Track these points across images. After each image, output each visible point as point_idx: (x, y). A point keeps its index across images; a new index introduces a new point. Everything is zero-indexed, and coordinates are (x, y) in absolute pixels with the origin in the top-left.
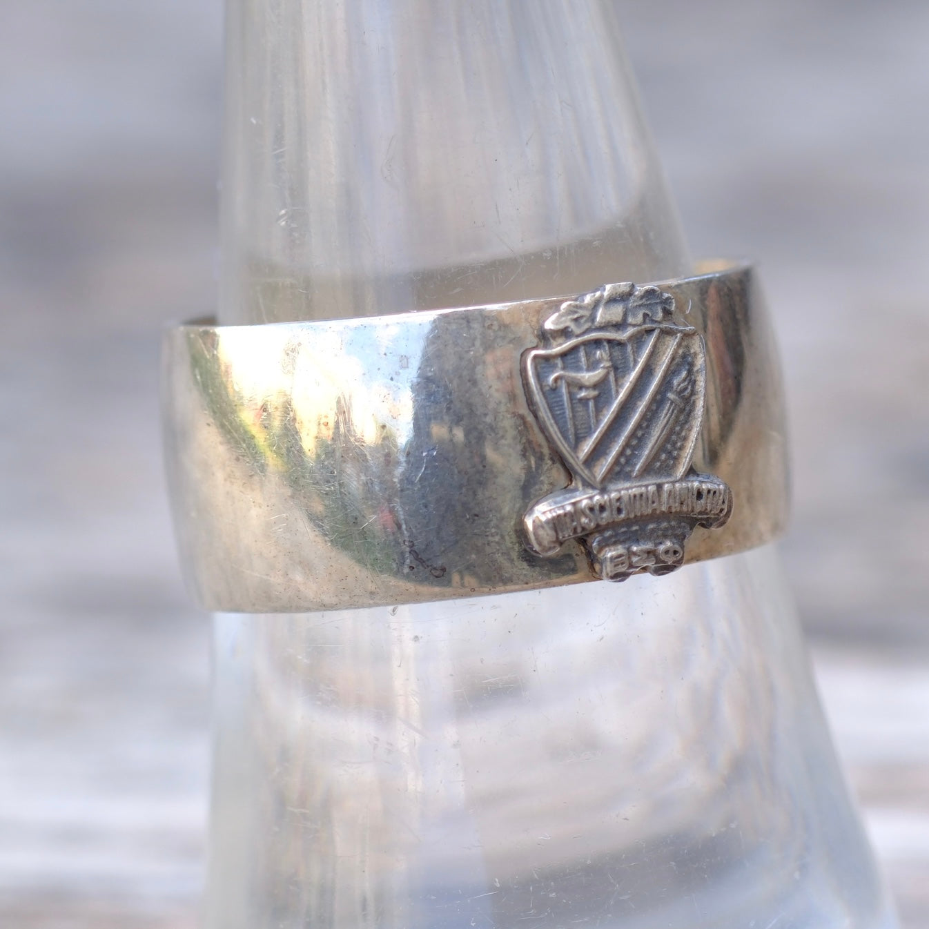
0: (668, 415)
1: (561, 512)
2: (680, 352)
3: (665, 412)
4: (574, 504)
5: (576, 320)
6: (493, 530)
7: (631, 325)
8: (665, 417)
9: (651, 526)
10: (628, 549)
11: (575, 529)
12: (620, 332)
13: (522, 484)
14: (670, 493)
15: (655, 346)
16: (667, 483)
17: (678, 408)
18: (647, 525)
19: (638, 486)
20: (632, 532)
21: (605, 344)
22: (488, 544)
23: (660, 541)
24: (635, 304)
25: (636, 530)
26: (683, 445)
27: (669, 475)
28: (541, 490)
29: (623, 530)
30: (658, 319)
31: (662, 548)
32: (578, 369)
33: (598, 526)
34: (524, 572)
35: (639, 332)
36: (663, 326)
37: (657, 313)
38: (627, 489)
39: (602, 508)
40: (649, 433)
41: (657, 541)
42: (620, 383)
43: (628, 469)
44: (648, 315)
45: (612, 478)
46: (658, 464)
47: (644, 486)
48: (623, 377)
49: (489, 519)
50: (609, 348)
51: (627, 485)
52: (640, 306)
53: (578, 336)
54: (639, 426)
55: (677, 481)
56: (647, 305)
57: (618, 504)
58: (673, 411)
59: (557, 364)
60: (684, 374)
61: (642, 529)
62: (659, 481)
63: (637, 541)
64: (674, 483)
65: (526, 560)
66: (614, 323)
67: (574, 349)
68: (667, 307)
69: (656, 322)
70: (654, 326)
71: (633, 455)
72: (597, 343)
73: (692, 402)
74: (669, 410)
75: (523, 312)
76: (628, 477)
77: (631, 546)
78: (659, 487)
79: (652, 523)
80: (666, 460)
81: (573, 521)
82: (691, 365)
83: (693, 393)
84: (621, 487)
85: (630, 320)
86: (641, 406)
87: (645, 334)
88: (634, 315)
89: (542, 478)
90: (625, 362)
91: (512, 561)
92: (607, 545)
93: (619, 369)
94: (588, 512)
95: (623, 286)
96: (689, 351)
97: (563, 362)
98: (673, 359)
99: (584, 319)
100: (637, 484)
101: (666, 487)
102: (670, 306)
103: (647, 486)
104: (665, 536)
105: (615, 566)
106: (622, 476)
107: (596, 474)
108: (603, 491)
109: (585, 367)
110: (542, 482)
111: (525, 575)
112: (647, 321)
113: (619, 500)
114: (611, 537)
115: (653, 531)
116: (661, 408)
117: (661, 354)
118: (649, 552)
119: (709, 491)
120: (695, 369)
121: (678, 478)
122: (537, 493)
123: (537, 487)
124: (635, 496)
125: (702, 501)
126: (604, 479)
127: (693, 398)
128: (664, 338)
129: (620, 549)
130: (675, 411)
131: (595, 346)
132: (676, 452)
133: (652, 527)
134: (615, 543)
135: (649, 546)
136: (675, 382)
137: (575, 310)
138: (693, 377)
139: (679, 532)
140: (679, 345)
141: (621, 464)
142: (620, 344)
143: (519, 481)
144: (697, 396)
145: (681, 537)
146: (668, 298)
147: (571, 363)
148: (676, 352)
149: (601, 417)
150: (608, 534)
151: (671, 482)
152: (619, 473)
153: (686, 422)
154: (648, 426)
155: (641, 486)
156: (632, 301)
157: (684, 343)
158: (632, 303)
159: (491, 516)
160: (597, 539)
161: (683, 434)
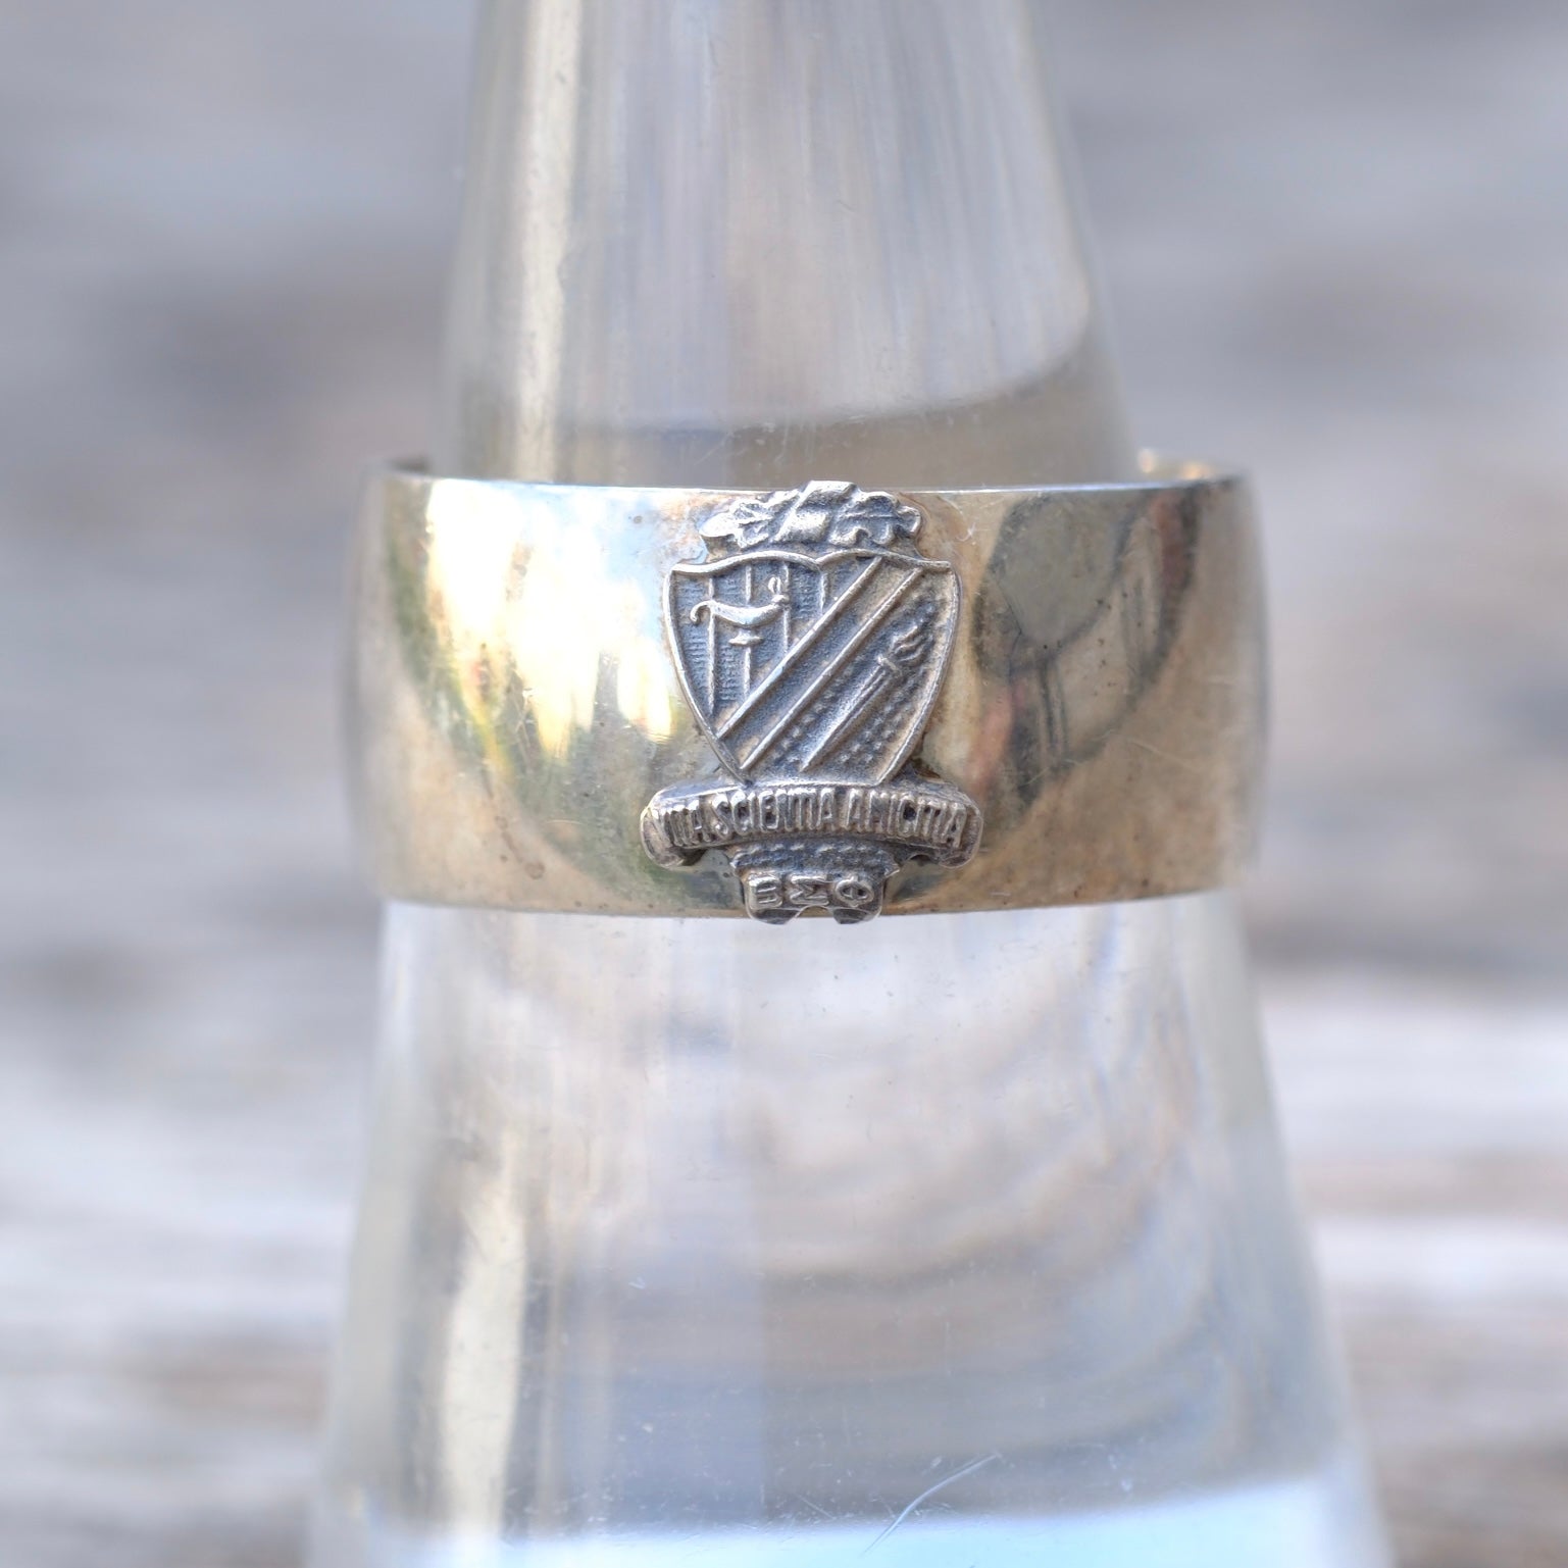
0: (871, 688)
1: (679, 808)
2: (915, 596)
3: (867, 681)
4: (703, 798)
5: (747, 527)
6: (607, 820)
7: (832, 545)
8: (865, 689)
9: (824, 849)
10: (784, 878)
11: (700, 836)
12: (813, 554)
13: (651, 757)
14: (856, 801)
15: (869, 581)
16: (856, 787)
17: (890, 678)
18: (820, 845)
19: (804, 786)
20: (791, 852)
21: (786, 568)
22: (600, 840)
23: (838, 872)
24: (849, 515)
25: (799, 851)
26: (894, 734)
27: (865, 777)
28: (678, 771)
29: (779, 846)
30: (881, 542)
31: (842, 882)
32: (737, 600)
33: (734, 835)
34: (648, 888)
35: (843, 557)
36: (889, 554)
37: (882, 534)
38: (787, 788)
39: (742, 810)
40: (835, 710)
41: (834, 872)
42: (798, 630)
43: (792, 759)
44: (865, 534)
45: (768, 768)
46: (844, 758)
47: (815, 787)
48: (805, 621)
49: (602, 803)
50: (791, 576)
51: (790, 781)
52: (856, 519)
53: (745, 550)
54: (817, 695)
55: (874, 787)
56: (869, 520)
57: (768, 807)
58: (881, 681)
59: (707, 588)
60: (914, 628)
61: (809, 852)
62: (842, 783)
63: (801, 867)
64: (866, 789)
65: (651, 872)
66: (805, 538)
67: (736, 568)
68: (904, 526)
69: (878, 546)
70: (873, 552)
71: (803, 738)
72: (774, 564)
73: (921, 672)
74: (874, 679)
75: (689, 504)
76: (792, 769)
77: (790, 873)
78: (841, 792)
79: (827, 843)
80: (860, 753)
81: (696, 823)
82: (934, 617)
83: (924, 659)
84: (778, 784)
85: (834, 537)
86: (828, 667)
87: (857, 562)
88: (842, 533)
89: (681, 754)
90: (812, 599)
91: (631, 869)
92: (751, 867)
93: (797, 607)
94: (719, 813)
95: (838, 486)
96: (934, 597)
97: (716, 587)
98: (896, 605)
99: (761, 526)
100: (806, 782)
101: (853, 793)
102: (908, 525)
103: (819, 787)
104: (849, 867)
105: (759, 899)
106: (783, 767)
107: (742, 759)
108: (749, 784)
109: (748, 598)
110: (680, 760)
111: (649, 893)
112: (864, 542)
113: (770, 801)
114: (756, 855)
115: (825, 856)
116: (861, 675)
117: (879, 594)
118: (817, 886)
119: (927, 809)
120: (938, 625)
121: (876, 784)
122: (672, 775)
123: (672, 765)
124: (796, 800)
125: (915, 823)
126: (753, 767)
127: (923, 668)
128: (890, 571)
129: (772, 876)
130: (886, 683)
131: (769, 569)
132: (880, 744)
133: (826, 849)
134: (765, 865)
135: (818, 876)
136: (895, 639)
137: (748, 511)
138: (931, 637)
139: (873, 862)
140: (914, 585)
141: (783, 749)
142: (811, 572)
143: (648, 752)
144: (931, 666)
145: (877, 871)
146: (908, 514)
147: (728, 590)
148: (905, 594)
149: (761, 676)
150: (754, 849)
151: (862, 787)
152: (779, 762)
153: (904, 701)
154: (834, 700)
155: (809, 786)
156: (845, 510)
157: (925, 584)
158: (843, 513)
159: (605, 798)
160: (739, 856)
161: (898, 718)
